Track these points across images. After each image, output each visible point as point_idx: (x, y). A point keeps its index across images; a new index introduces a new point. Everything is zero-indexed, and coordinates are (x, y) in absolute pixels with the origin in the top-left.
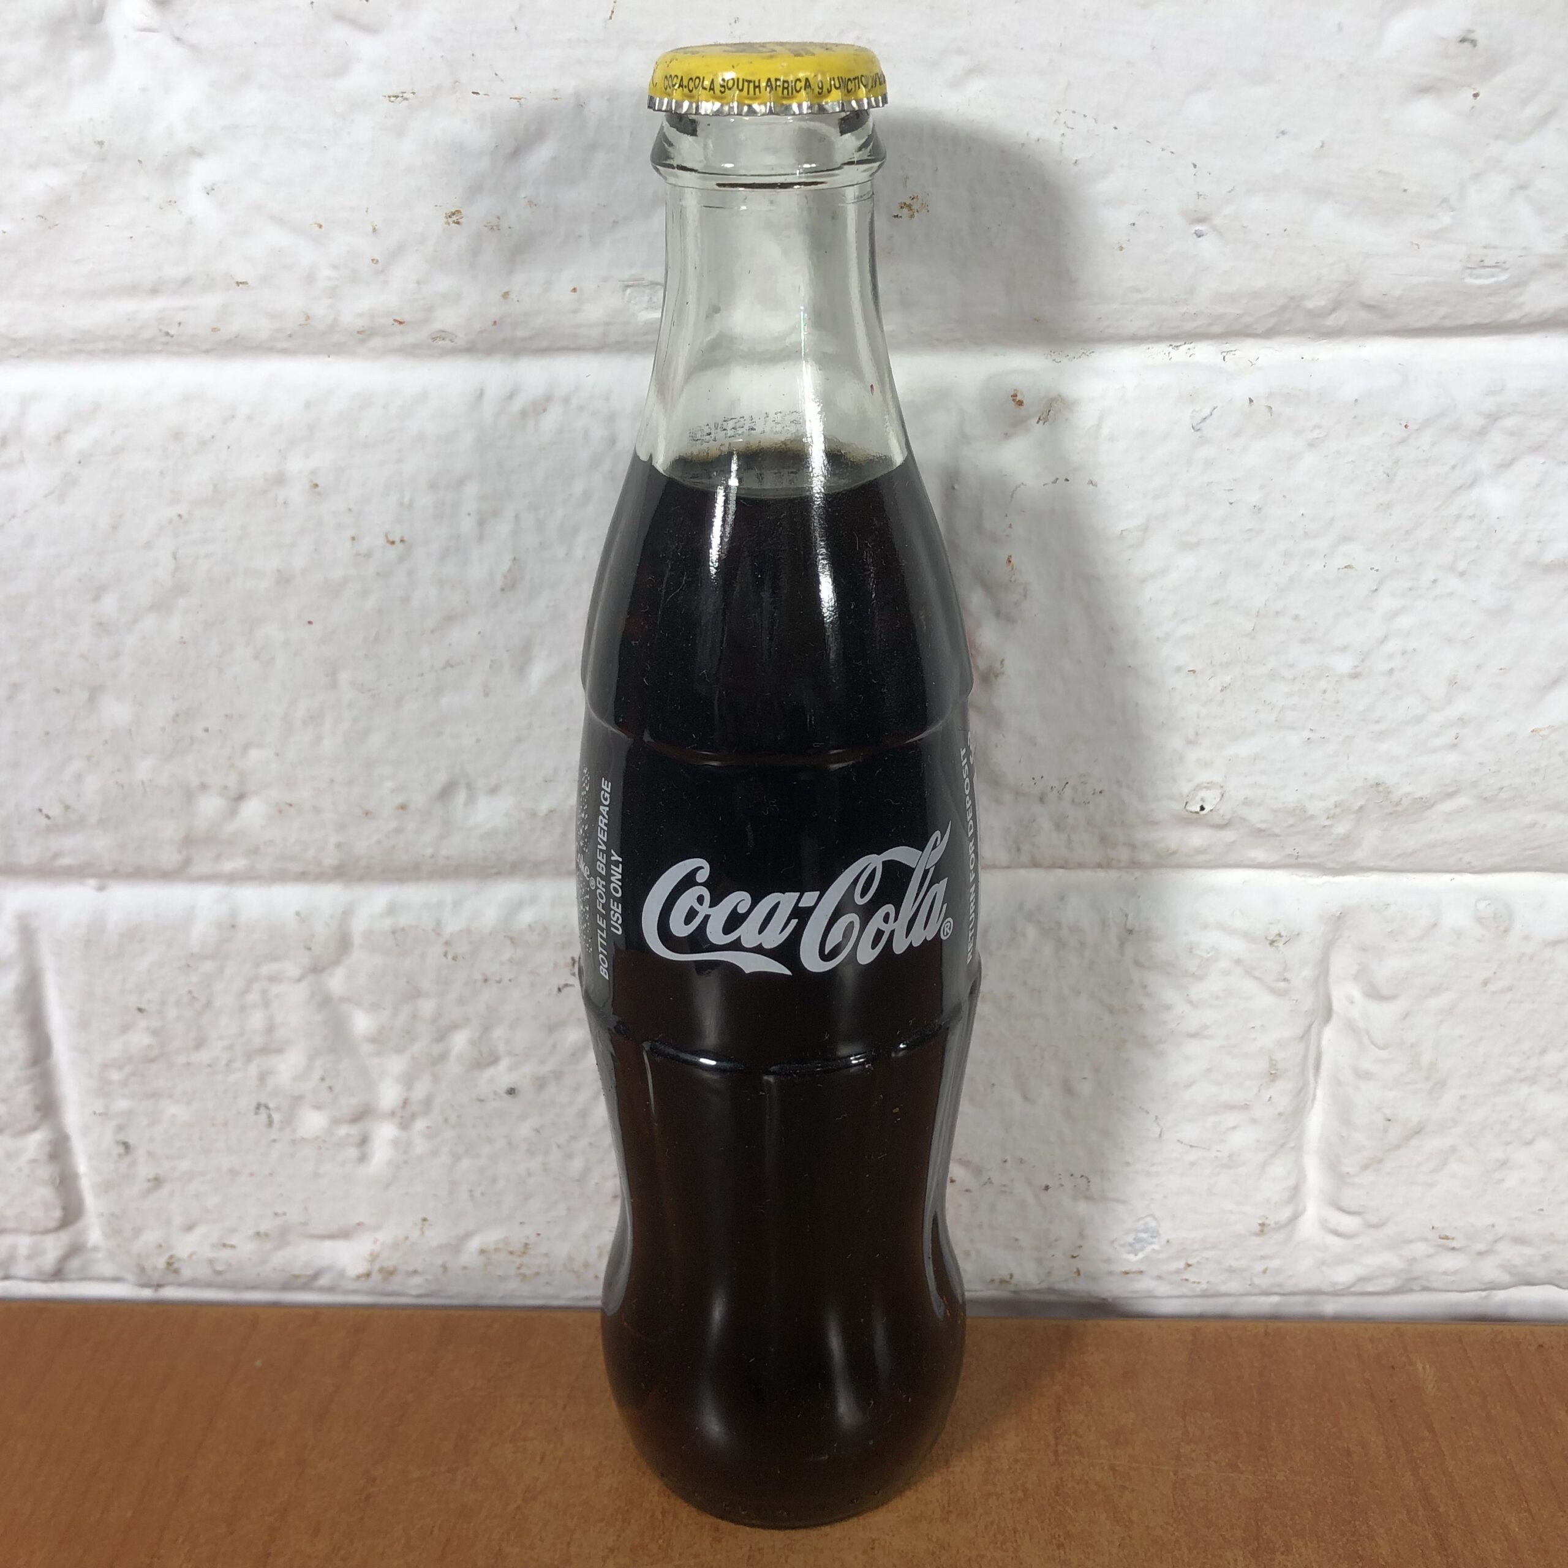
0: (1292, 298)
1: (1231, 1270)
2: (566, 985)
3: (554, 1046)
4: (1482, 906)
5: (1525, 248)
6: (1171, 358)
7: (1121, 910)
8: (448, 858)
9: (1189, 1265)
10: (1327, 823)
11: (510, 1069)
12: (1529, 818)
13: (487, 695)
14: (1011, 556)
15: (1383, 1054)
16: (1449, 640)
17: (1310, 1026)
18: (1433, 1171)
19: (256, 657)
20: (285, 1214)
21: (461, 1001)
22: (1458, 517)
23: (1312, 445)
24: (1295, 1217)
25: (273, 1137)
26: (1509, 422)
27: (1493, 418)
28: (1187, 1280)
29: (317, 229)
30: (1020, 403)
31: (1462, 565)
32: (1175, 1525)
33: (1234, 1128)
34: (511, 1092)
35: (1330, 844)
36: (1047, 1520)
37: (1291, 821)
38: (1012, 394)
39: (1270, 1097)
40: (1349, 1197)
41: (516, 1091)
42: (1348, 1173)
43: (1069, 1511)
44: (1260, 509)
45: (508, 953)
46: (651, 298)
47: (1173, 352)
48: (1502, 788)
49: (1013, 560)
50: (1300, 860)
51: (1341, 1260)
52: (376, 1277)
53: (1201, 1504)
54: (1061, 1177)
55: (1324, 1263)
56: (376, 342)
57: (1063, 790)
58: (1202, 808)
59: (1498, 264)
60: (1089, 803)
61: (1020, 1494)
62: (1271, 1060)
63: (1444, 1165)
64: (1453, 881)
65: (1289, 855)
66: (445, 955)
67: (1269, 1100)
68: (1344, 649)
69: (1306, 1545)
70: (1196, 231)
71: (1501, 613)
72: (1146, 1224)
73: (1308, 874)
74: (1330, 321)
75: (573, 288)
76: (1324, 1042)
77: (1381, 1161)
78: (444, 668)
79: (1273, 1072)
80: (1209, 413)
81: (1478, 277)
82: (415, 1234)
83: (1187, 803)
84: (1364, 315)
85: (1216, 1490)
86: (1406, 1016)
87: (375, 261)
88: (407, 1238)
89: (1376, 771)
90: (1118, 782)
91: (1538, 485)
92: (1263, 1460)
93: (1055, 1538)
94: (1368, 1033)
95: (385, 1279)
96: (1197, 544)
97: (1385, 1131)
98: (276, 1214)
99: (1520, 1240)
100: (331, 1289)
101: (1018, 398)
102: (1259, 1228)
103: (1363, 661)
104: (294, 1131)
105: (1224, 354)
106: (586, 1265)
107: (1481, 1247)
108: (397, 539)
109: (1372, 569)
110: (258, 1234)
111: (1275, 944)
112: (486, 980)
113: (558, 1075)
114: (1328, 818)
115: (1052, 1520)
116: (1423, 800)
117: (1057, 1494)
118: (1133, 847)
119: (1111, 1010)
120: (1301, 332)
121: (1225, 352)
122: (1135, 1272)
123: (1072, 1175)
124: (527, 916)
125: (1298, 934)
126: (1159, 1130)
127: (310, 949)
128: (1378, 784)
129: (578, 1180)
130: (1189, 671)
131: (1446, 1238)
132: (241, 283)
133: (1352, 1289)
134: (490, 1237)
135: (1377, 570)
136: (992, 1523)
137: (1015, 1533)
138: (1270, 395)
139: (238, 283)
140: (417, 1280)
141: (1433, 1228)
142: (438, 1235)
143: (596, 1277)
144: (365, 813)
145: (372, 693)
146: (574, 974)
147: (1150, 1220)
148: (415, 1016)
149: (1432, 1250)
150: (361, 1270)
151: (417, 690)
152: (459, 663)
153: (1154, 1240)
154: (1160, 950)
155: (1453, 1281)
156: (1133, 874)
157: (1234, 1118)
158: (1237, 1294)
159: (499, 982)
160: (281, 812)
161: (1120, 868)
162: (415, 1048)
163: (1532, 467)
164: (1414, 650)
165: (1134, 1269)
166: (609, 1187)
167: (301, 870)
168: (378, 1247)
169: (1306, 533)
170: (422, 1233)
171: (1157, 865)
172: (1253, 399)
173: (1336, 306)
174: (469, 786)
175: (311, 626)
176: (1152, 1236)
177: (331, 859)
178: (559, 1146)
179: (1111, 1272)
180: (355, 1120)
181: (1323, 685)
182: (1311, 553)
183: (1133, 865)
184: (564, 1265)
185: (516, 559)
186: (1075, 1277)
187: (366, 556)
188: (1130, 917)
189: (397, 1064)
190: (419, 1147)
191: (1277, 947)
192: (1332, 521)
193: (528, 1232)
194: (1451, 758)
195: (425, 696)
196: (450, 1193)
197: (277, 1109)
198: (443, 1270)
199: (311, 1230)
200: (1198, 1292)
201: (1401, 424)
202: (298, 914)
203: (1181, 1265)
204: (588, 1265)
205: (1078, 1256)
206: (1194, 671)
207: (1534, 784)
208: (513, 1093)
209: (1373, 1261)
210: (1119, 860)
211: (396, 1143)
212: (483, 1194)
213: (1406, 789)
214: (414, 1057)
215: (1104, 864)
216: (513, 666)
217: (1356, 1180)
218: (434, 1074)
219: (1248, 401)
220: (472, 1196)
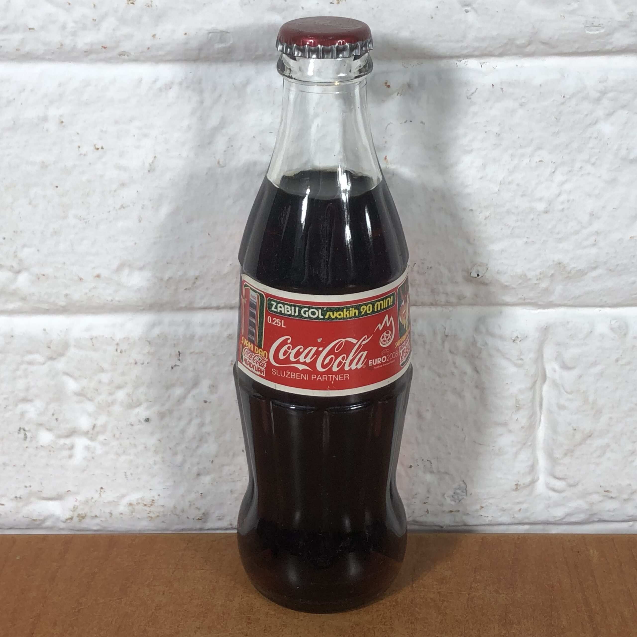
0: (509, 40)
1: (503, 510)
2: (176, 365)
3: (169, 396)
4: (613, 322)
5: (611, 18)
6: (457, 66)
7: (443, 326)
8: (119, 301)
9: (482, 507)
10: (537, 282)
11: (147, 408)
12: (632, 279)
13: (140, 222)
14: (386, 156)
15: (570, 396)
16: (590, 195)
17: (535, 382)
18: (599, 457)
19: (30, 204)
20: (30, 486)
21: (123, 374)
22: (590, 138)
23: (521, 105)
24: (533, 482)
25: (26, 445)
26: (610, 95)
27: (603, 93)
28: (481, 515)
29: (68, 5)
30: (389, 86)
31: (593, 160)
32: (467, 615)
33: (501, 435)
34: (147, 420)
35: (539, 293)
36: (407, 613)
37: (520, 281)
38: (385, 82)
39: (517, 419)
40: (559, 471)
41: (150, 419)
42: (557, 458)
43: (417, 610)
44: (499, 135)
45: (147, 349)
46: (220, 37)
47: (459, 63)
48: (618, 265)
49: (387, 157)
50: (526, 301)
51: (557, 505)
52: (76, 519)
53: (480, 607)
54: (418, 461)
55: (549, 507)
56: (93, 56)
57: (413, 267)
58: (478, 275)
59: (600, 25)
60: (425, 273)
61: (394, 603)
62: (516, 400)
63: (604, 453)
64: (600, 311)
65: (521, 298)
66: (117, 350)
68: (541, 199)
69: (528, 621)
70: (465, 10)
71: (613, 182)
72: (459, 485)
73: (531, 308)
74: (528, 49)
75: (185, 33)
76: (544, 393)
77: (573, 451)
79: (518, 406)
80: (474, 91)
81: (591, 31)
82: (96, 496)
83: (471, 273)
84: (542, 47)
85: (488, 601)
86: (580, 377)
87: (94, 20)
88: (92, 498)
89: (558, 257)
90: (439, 263)
91: (626, 123)
92: (511, 589)
93: (410, 620)
94: (563, 386)
95: (80, 521)
96: (472, 151)
97: (574, 435)
98: (26, 487)
100: (51, 528)
101: (388, 84)
102: (515, 487)
103: (549, 205)
104: (37, 442)
106: (183, 511)
107: (625, 496)
108: (100, 147)
110: (16, 497)
111: (516, 341)
112: (136, 363)
113: (171, 412)
114: (537, 280)
116: (581, 271)
117: (412, 603)
118: (447, 294)
119: (439, 376)
120: (515, 54)
121: (482, 63)
122: (456, 511)
123: (423, 460)
124: (157, 331)
125: (526, 337)
126: (464, 436)
127: (49, 348)
128: (560, 263)
129: (180, 466)
130: (470, 210)
131: (608, 492)
132: (32, 29)
133: (564, 520)
134: (134, 497)
135: (554, 163)
137: (391, 618)
138: (501, 83)
139: (30, 29)
140: (97, 521)
141: (601, 486)
142: (109, 496)
143: (188, 518)
144: (80, 279)
145: (85, 220)
146: (179, 360)
147: (461, 483)
148: (100, 382)
149: (602, 498)
150: (68, 517)
151: (107, 219)
152: (127, 207)
153: (464, 494)
154: (461, 345)
155: (613, 515)
156: (448, 309)
157: (500, 430)
158: (507, 523)
159: (143, 364)
160: (39, 279)
161: (442, 306)
162: (99, 399)
163: (622, 115)
164: (573, 200)
165: (455, 509)
166: (195, 469)
167: (47, 308)
168: (77, 504)
169: (521, 146)
170: (100, 495)
171: (459, 304)
172: (494, 84)
173: (530, 43)
174: (130, 266)
175: (57, 188)
176: (463, 492)
177: (62, 302)
178: (170, 449)
179: (444, 511)
180: (68, 436)
181: (532, 216)
182: (523, 155)
183: (448, 304)
184: (172, 511)
185: (155, 157)
186: (426, 514)
187: (85, 155)
188: (447, 329)
189: (90, 407)
190: (99, 450)
191: (517, 343)
192: (532, 140)
193: (154, 494)
194: (594, 251)
195: (110, 222)
196: (115, 474)
197: (29, 431)
198: (110, 515)
199: (43, 495)
200: (487, 522)
201: (561, 96)
202: (44, 330)
203: (478, 507)
204: (184, 511)
205: (427, 502)
206: (472, 210)
207: (633, 263)
208: (148, 421)
209: (573, 505)
210: (441, 301)
211: (87, 448)
212: (131, 474)
213: (573, 265)
214: (99, 403)
215: (434, 303)
216: (153, 207)
217: (561, 461)
218: (109, 412)
219: (492, 86)
220: (126, 475)
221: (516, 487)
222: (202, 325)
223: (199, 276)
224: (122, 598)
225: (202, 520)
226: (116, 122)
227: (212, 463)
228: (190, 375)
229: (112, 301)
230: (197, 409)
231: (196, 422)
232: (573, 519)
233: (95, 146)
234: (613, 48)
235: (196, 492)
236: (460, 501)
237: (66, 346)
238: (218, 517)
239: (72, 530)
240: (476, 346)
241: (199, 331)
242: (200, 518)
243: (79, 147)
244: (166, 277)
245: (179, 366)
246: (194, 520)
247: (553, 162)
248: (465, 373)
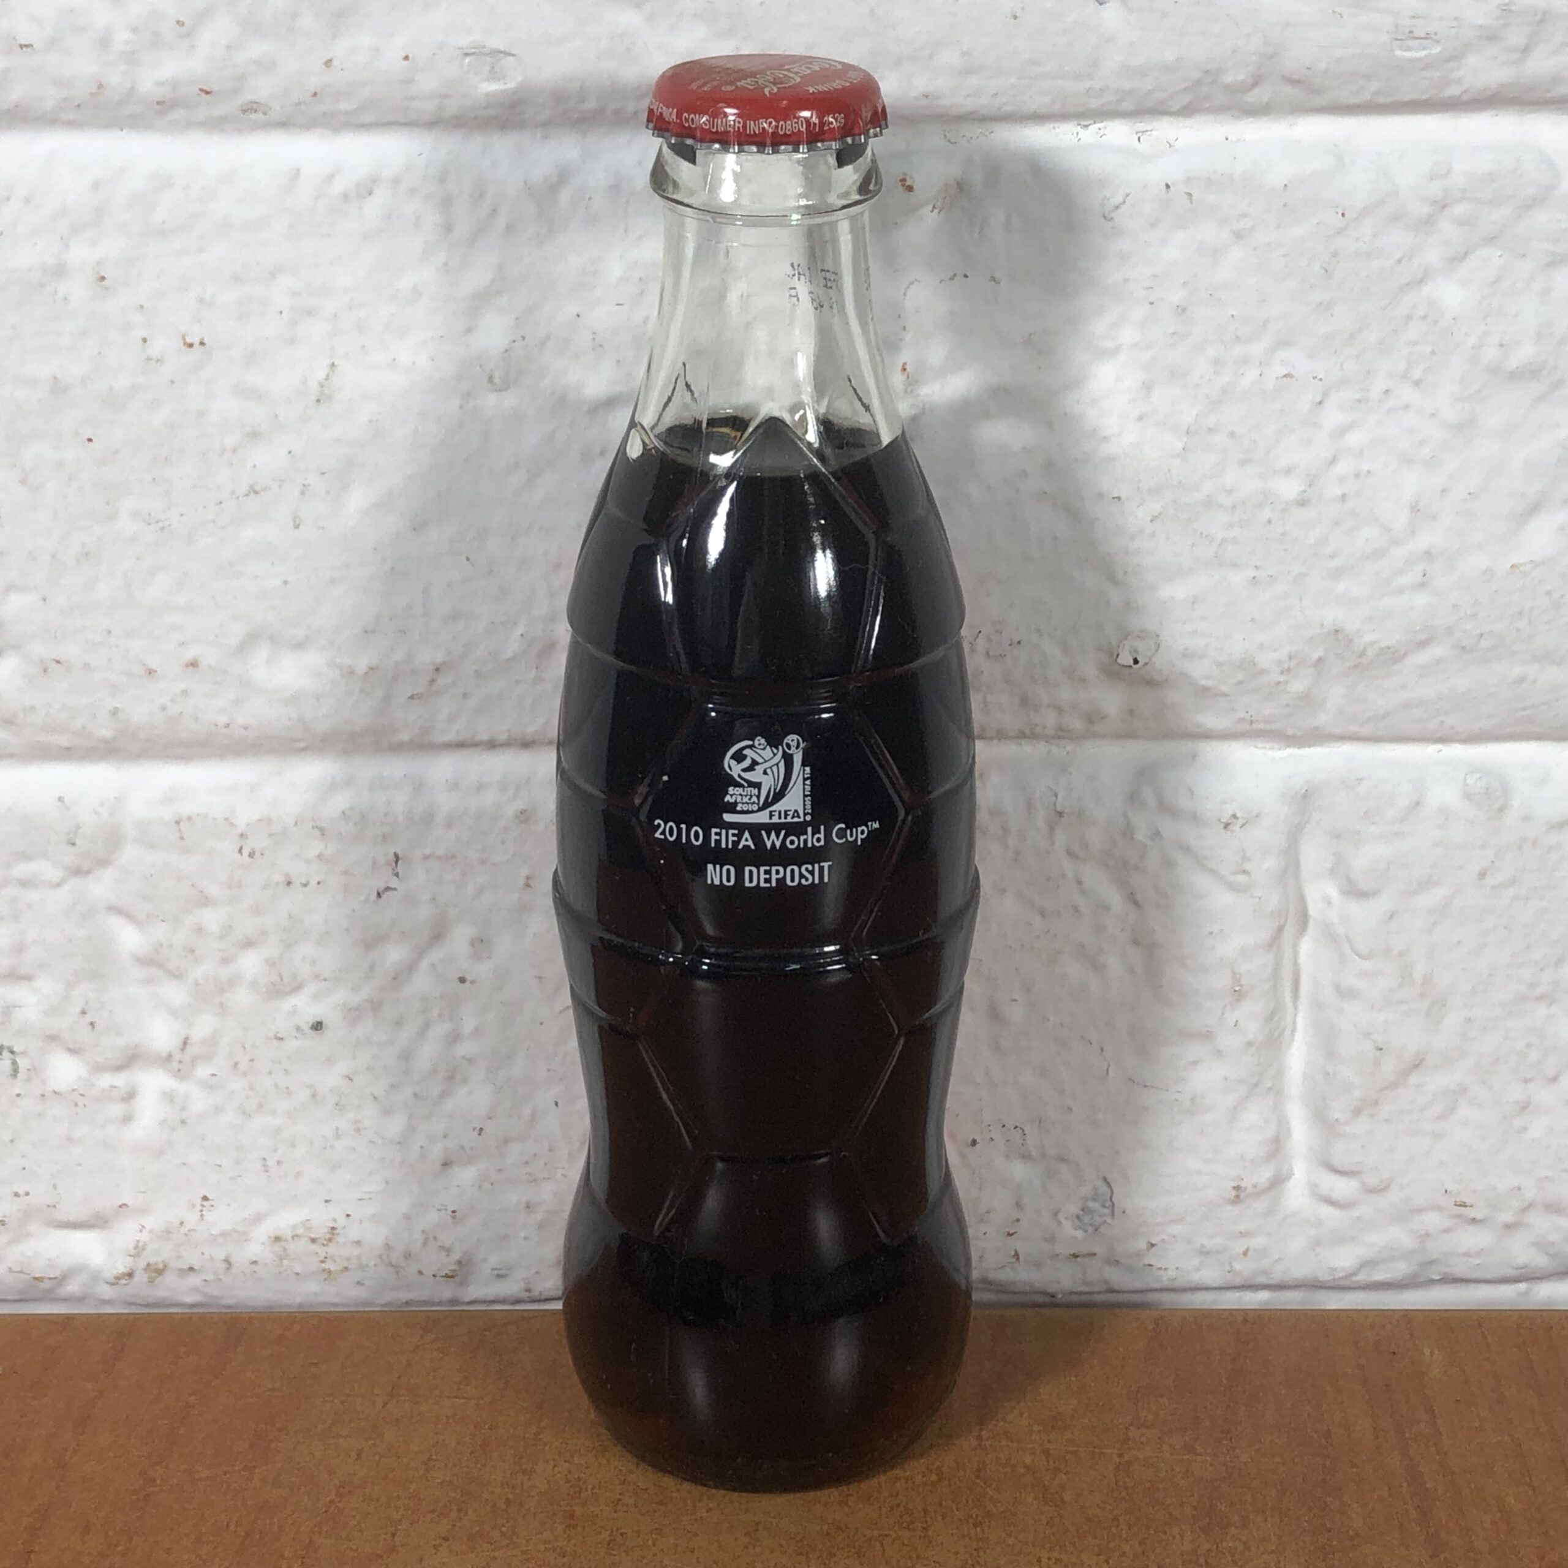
0: (1207, 72)
1: (1205, 1252)
2: (388, 889)
3: (372, 967)
4: (1471, 780)
5: (1456, 19)
6: (1080, 139)
7: (1050, 788)
8: (246, 728)
9: (1153, 1245)
10: (1282, 678)
11: (316, 998)
12: (1518, 670)
13: (297, 527)
14: (905, 363)
15: (1367, 965)
16: (1409, 461)
17: (1280, 929)
18: (1441, 1117)
20: (27, 1194)
21: (257, 910)
22: (1409, 317)
23: (1238, 236)
24: (1278, 1182)
25: (17, 1090)
26: (1459, 210)
27: (1442, 205)
28: (1150, 1265)
30: (910, 189)
31: (1417, 373)
32: (1114, 1504)
33: (1195, 1063)
34: (318, 1026)
35: (1287, 705)
36: (965, 1502)
37: (1240, 676)
38: (901, 177)
39: (1237, 1021)
40: (1341, 1153)
41: (324, 1025)
42: (1337, 1120)
43: (991, 1493)
44: (1184, 310)
45: (316, 847)
46: (493, 68)
47: (1083, 133)
48: (1482, 635)
49: (909, 367)
50: (1255, 726)
51: (1339, 1239)
52: (141, 1277)
53: (1148, 1485)
54: (990, 1128)
55: (1319, 1243)
56: (178, 114)
57: (975, 640)
58: (1136, 661)
59: (1429, 36)
60: (1005, 655)
61: (934, 1478)
62: (1234, 973)
63: (1453, 1109)
64: (1440, 753)
65: (1242, 720)
66: (240, 851)
67: (1235, 1026)
68: (1288, 472)
69: (1266, 1520)
71: (1465, 427)
72: (1095, 1189)
73: (1268, 745)
74: (1251, 98)
75: (404, 55)
76: (1302, 958)
77: (1376, 1103)
78: (247, 495)
79: (1237, 989)
80: (1122, 200)
81: (1409, 49)
82: (192, 1219)
83: (1118, 656)
84: (1288, 90)
85: (1167, 1471)
86: (1392, 916)
87: (180, 23)
88: (182, 1223)
89: (1332, 615)
90: (1038, 631)
91: (1498, 280)
92: (1225, 1442)
93: (972, 1517)
94: (1348, 938)
95: (151, 1281)
96: (1117, 350)
97: (1377, 1063)
98: (16, 1195)
99: (1553, 1208)
100: (80, 1299)
101: (908, 183)
102: (1234, 1193)
103: (1310, 486)
104: (44, 1082)
105: (1140, 134)
106: (408, 1256)
107: (1507, 1217)
108: (196, 341)
109: (1314, 378)
111: (1231, 827)
112: (289, 883)
113: (376, 1005)
114: (1282, 672)
115: (970, 1502)
116: (1391, 650)
117: (978, 1477)
118: (1060, 710)
119: (1042, 914)
120: (1222, 110)
121: (1140, 132)
122: (1086, 1255)
123: (1004, 1126)
124: (340, 802)
125: (1257, 816)
126: (1106, 1066)
127: (73, 844)
128: (1337, 631)
129: (399, 1143)
130: (1113, 498)
131: (1463, 1205)
132: (26, 46)
133: (1355, 1279)
134: (285, 1221)
135: (1321, 380)
136: (898, 1505)
137: (925, 1514)
138: (1188, 180)
139: (21, 46)
140: (194, 1280)
141: (1446, 1191)
142: (221, 1218)
143: (420, 1272)
144: (148, 672)
145: (161, 525)
146: (397, 875)
147: (1100, 1184)
148: (199, 930)
149: (1447, 1223)
150: (122, 1269)
151: (214, 521)
152: (265, 489)
153: (1107, 1211)
154: (1096, 837)
155: (1478, 1265)
156: (1065, 747)
157: (1194, 1050)
158: (1214, 1285)
159: (305, 885)
160: (45, 671)
161: (1047, 739)
162: (199, 972)
163: (1488, 260)
164: (1369, 472)
165: (1084, 1250)
166: (437, 1150)
167: (67, 744)
168: (144, 1237)
169: (1237, 337)
170: (202, 1216)
171: (1088, 735)
172: (1169, 184)
173: (1257, 81)
174: (272, 639)
175: (91, 443)
176: (1104, 1206)
177: (104, 730)
178: (375, 1098)
179: (1057, 1255)
180: (120, 1068)
181: (1267, 513)
182: (1245, 361)
183: (1062, 734)
184: (380, 1256)
185: (333, 364)
186: (1014, 1263)
187: (158, 361)
188: (1059, 796)
189: (175, 993)
190: (199, 1102)
191: (1233, 831)
192: (1266, 323)
193: (336, 1212)
194: (1421, 600)
195: (223, 528)
196: (238, 1162)
197: (24, 1053)
198: (224, 1266)
199: (60, 1215)
200: (1166, 1284)
201: (1337, 213)
202: (60, 799)
203: (1142, 1245)
204: (410, 1255)
205: (1015, 1233)
206: (1119, 498)
207: (1518, 630)
208: (319, 1028)
209: (1378, 1239)
210: (1045, 727)
211: (169, 1097)
212: (279, 1162)
213: (1368, 637)
214: (197, 984)
215: (1027, 731)
216: (327, 492)
217: (1347, 1129)
218: (221, 1005)
219: (1165, 187)
220: (264, 1166)
221: (1234, 1195)
222: (454, 786)
223: (444, 663)
224: (254, 1467)
225: (456, 1278)
226: (237, 279)
227: (480, 1134)
228: (424, 912)
229: (227, 726)
230: (442, 997)
231: (440, 1030)
232: (1379, 1276)
233: (184, 338)
234: (1465, 92)
235: (440, 1207)
236: (1096, 1230)
237: (114, 839)
238: (496, 1272)
239: (130, 1304)
240: (1133, 838)
241: (446, 803)
242: (450, 1274)
243: (145, 340)
244: (362, 665)
245: (395, 889)
246: (437, 1278)
247: (1318, 378)
248: (1107, 908)
